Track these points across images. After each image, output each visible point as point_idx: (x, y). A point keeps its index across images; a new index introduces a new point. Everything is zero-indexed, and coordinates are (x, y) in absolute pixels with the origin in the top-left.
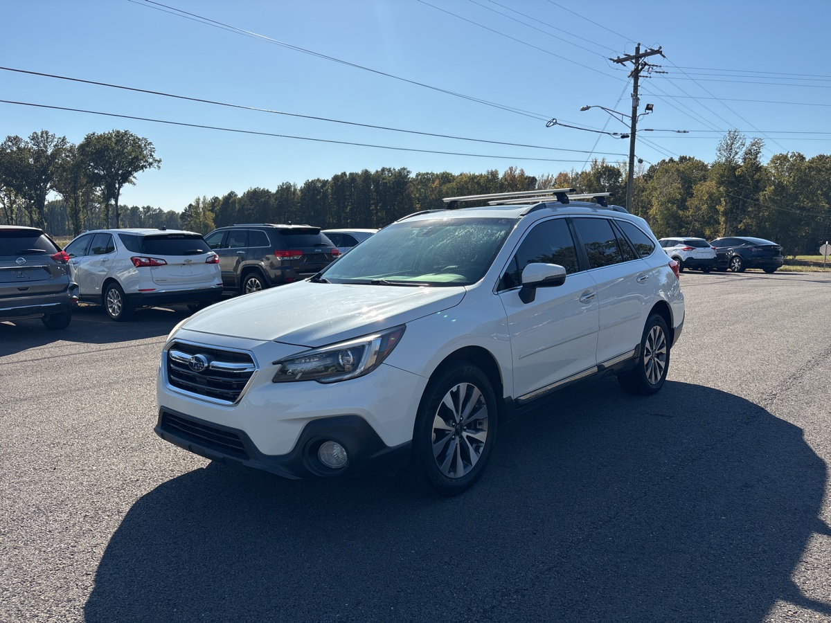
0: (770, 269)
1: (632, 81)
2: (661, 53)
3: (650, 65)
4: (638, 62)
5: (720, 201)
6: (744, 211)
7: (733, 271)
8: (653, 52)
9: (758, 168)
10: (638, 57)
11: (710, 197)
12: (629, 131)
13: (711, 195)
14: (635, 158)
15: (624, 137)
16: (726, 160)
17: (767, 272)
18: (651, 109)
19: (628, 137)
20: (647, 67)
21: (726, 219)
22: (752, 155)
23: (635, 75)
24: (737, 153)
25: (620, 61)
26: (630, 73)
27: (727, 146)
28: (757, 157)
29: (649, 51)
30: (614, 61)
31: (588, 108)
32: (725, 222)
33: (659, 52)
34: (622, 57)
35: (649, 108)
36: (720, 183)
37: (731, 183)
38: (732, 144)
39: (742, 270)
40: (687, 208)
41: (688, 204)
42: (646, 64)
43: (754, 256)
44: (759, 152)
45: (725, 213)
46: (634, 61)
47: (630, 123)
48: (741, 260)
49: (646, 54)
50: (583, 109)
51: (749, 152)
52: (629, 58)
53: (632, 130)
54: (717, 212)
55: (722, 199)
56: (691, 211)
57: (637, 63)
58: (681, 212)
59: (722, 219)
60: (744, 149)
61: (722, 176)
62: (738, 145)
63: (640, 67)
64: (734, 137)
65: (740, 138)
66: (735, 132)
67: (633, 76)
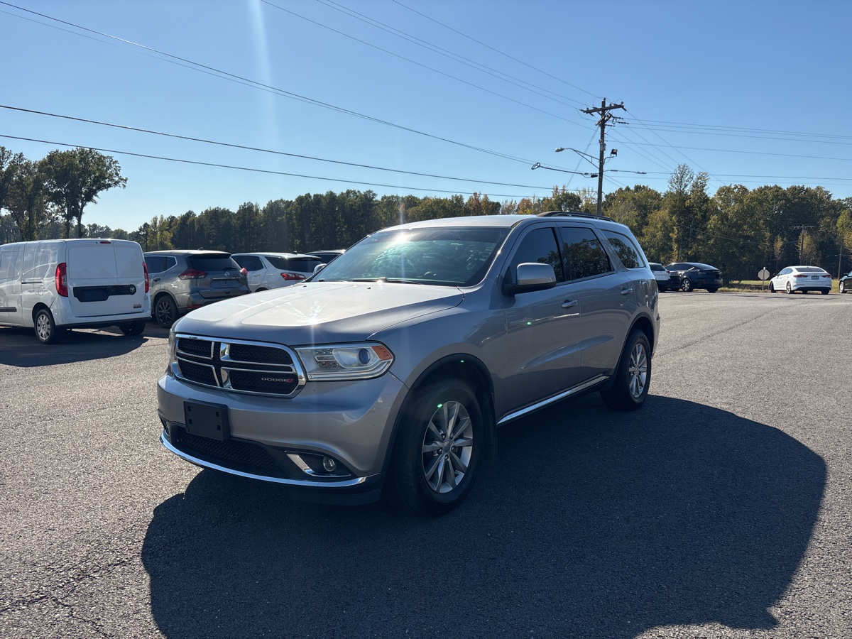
0: (712, 289)
1: (600, 129)
2: (623, 107)
3: (614, 117)
4: (605, 113)
5: (673, 229)
6: (694, 240)
7: (684, 291)
8: (616, 107)
9: (706, 200)
10: (604, 109)
11: (664, 225)
12: (597, 172)
13: (664, 223)
14: (603, 194)
15: (593, 176)
16: (677, 191)
17: (710, 292)
18: (615, 153)
19: (597, 176)
20: (612, 119)
21: (679, 246)
22: (699, 188)
23: (602, 124)
24: (686, 186)
25: (588, 112)
27: (677, 179)
28: (703, 189)
29: (613, 105)
30: (584, 112)
31: (562, 150)
32: (678, 249)
33: (621, 106)
34: (591, 109)
35: (614, 152)
36: (672, 213)
37: (682, 213)
38: (682, 177)
39: (690, 290)
40: (643, 235)
41: (643, 231)
42: (611, 116)
43: (700, 278)
44: (705, 185)
45: (677, 241)
46: (601, 112)
47: (598, 165)
48: (690, 282)
49: (611, 108)
50: (558, 151)
51: (695, 185)
52: (596, 110)
53: (600, 171)
54: (670, 239)
55: (675, 228)
56: (647, 238)
57: (603, 114)
59: (675, 246)
60: (692, 182)
61: (675, 206)
62: (686, 179)
63: (606, 118)
64: (683, 171)
65: (689, 172)
66: (684, 166)
67: (600, 125)
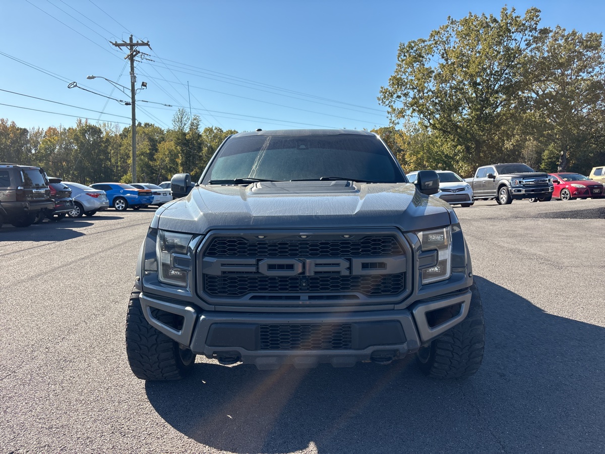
1: (129, 62)
2: (149, 45)
3: (142, 53)
4: (133, 49)
5: (178, 156)
6: (194, 164)
8: (143, 44)
9: (200, 136)
10: (132, 45)
11: (170, 152)
12: (130, 101)
14: (136, 121)
15: (127, 104)
16: (179, 128)
18: (146, 86)
19: (130, 104)
20: (139, 54)
21: (183, 169)
22: (194, 126)
23: (131, 58)
24: (185, 124)
25: (117, 45)
26: (126, 56)
27: (179, 119)
28: (198, 128)
29: (140, 42)
30: (113, 44)
31: (93, 78)
32: (183, 171)
33: (147, 44)
34: (120, 42)
35: (144, 85)
36: (177, 144)
37: (184, 144)
38: (182, 118)
40: (155, 160)
41: (155, 157)
42: (138, 52)
44: (198, 125)
45: (182, 164)
46: (129, 47)
47: (130, 95)
49: (138, 44)
50: (89, 78)
51: (192, 124)
52: (125, 44)
53: (132, 100)
54: (176, 163)
55: (179, 155)
56: (158, 163)
57: (131, 49)
58: (151, 163)
59: (180, 169)
60: (190, 122)
61: (178, 139)
62: (185, 119)
63: (134, 53)
64: (182, 113)
65: (186, 114)
66: (183, 110)
67: (129, 59)
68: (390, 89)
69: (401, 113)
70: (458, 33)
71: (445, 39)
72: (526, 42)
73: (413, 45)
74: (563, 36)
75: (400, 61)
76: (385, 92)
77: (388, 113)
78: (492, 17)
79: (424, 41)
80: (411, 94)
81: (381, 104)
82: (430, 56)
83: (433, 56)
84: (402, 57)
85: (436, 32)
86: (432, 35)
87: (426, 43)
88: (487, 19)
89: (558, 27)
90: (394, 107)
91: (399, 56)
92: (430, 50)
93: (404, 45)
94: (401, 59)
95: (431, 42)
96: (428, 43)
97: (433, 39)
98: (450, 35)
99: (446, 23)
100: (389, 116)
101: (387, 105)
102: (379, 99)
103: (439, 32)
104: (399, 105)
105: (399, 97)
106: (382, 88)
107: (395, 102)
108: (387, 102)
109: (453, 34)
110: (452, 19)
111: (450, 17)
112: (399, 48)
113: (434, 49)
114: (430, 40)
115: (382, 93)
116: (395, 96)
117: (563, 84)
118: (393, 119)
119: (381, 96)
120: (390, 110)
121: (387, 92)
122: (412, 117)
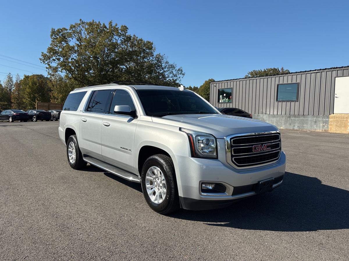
68: (48, 54)
69: (55, 70)
70: (86, 29)
71: (78, 31)
72: (121, 41)
73: (60, 31)
74: (136, 40)
75: (52, 39)
76: (44, 55)
77: (47, 68)
78: (104, 24)
79: (67, 30)
80: (62, 59)
81: (43, 63)
82: (70, 39)
83: (72, 39)
84: (54, 36)
85: (73, 26)
86: (71, 28)
87: (67, 31)
88: (101, 25)
89: (134, 35)
90: (51, 65)
91: (52, 36)
92: (70, 35)
93: (55, 30)
94: (53, 37)
95: (71, 31)
96: (69, 31)
97: (72, 30)
98: (82, 29)
99: (79, 22)
100: (48, 70)
101: (46, 64)
102: (40, 59)
103: (75, 26)
104: (54, 64)
105: (54, 60)
106: (42, 53)
107: (52, 62)
108: (46, 62)
109: (84, 29)
110: (82, 21)
111: (81, 20)
112: (51, 31)
113: (73, 35)
114: (70, 30)
115: (43, 57)
116: (51, 59)
117: (137, 64)
118: (50, 72)
119: (41, 57)
120: (48, 66)
121: (46, 56)
122: (62, 72)
